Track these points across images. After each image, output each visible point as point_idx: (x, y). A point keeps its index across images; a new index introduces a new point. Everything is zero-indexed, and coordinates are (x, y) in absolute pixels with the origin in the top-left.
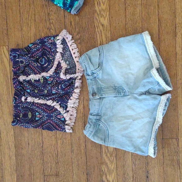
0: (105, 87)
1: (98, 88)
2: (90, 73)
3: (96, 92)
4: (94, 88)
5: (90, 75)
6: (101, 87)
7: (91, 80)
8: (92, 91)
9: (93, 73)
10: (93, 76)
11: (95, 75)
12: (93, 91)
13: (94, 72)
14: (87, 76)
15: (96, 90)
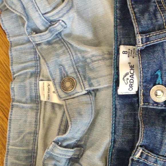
0: (93, 56)
1: (75, 64)
2: (39, 23)
3: (74, 75)
4: (64, 63)
5: (42, 28)
6: (83, 57)
7: (49, 43)
8: (58, 73)
9: (52, 23)
10: (51, 31)
11: (58, 27)
12: (61, 73)
13: (51, 19)
14: (34, 35)
15: (70, 71)
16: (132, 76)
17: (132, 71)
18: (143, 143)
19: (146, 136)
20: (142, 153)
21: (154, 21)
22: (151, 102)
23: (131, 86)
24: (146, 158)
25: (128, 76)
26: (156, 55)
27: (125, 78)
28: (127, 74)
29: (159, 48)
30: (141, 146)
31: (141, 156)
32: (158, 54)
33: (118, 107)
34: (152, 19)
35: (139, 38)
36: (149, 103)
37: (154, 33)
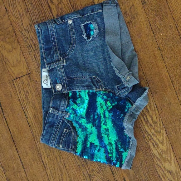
16: (47, 81)
17: (47, 79)
18: (52, 106)
19: (53, 103)
20: (52, 110)
21: (52, 59)
22: (56, 91)
23: (47, 85)
24: (54, 112)
25: (45, 81)
26: (54, 72)
27: (44, 82)
28: (45, 80)
29: (55, 69)
30: (52, 107)
31: (52, 111)
32: (55, 71)
33: (44, 93)
34: (52, 58)
35: (47, 66)
36: (56, 92)
37: (52, 64)
